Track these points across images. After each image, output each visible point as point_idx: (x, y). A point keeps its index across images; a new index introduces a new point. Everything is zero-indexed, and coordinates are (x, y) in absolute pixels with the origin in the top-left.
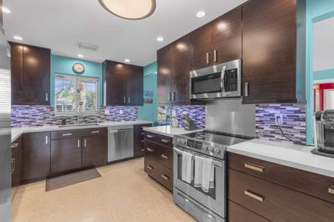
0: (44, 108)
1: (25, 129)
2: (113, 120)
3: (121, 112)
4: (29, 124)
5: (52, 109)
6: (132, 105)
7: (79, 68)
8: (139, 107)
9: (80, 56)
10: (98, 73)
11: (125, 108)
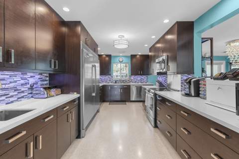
0: (109, 76)
1: (105, 84)
2: (135, 82)
3: (139, 78)
4: (106, 82)
5: (112, 77)
6: (144, 75)
7: (121, 59)
8: (148, 76)
9: (121, 55)
10: (129, 60)
11: (141, 76)
